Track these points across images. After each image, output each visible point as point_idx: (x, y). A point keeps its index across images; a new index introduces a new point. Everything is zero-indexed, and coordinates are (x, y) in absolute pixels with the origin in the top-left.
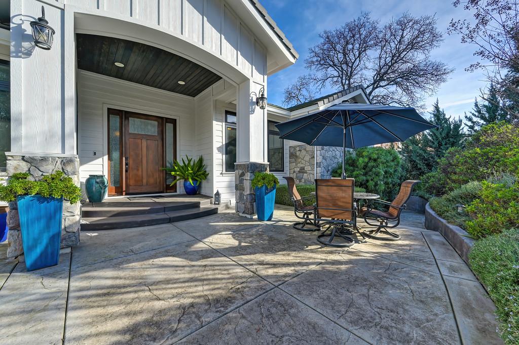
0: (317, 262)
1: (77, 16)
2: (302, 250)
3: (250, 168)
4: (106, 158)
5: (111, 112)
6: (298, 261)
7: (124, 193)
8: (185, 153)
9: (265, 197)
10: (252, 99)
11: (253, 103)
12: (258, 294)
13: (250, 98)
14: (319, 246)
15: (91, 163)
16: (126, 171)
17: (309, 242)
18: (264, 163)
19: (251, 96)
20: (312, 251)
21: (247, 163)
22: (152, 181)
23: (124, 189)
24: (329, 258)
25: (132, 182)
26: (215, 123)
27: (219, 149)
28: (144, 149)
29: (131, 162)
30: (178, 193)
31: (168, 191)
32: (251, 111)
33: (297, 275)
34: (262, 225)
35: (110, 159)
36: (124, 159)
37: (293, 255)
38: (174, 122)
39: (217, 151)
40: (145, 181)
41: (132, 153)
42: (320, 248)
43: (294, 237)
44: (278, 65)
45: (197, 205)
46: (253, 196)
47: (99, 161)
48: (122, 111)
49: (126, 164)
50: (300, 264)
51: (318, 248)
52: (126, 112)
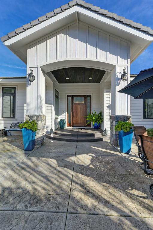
0: (123, 212)
1: (42, 67)
2: (124, 190)
3: (115, 119)
4: (66, 113)
5: (68, 96)
6: (108, 199)
7: (72, 126)
8: (95, 109)
9: (123, 138)
10: (118, 77)
11: (119, 79)
12: (51, 210)
13: (116, 76)
14: (144, 195)
15: (63, 115)
16: (73, 118)
17: (138, 186)
18: (127, 115)
19: (117, 75)
20: (131, 197)
21: (114, 115)
22: (81, 122)
23: (72, 125)
24: (140, 215)
25: (75, 122)
26: (105, 94)
27: (108, 107)
28: (79, 109)
29: (74, 114)
30: (92, 128)
31: (88, 126)
32: (117, 84)
33: (92, 212)
34: (119, 156)
35: (67, 113)
36: (72, 113)
37: (111, 191)
38: (90, 96)
39: (107, 108)
40: (79, 122)
41: (75, 111)
42: (144, 198)
43: (131, 174)
44: (142, 48)
45: (93, 135)
46: (118, 136)
47: (64, 114)
48: (71, 95)
49: (73, 115)
50: (106, 203)
51: (141, 197)
52: (73, 95)
